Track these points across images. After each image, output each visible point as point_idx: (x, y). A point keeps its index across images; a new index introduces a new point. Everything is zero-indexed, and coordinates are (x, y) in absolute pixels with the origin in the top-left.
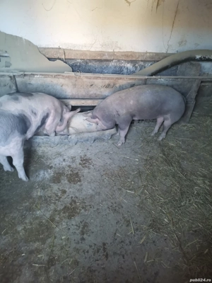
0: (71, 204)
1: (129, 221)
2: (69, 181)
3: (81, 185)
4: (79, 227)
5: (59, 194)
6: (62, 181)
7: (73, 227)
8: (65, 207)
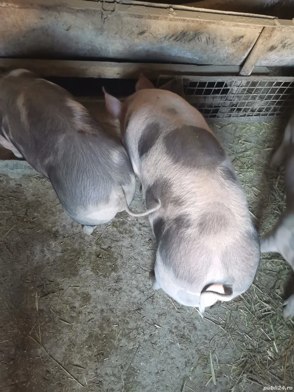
0: (101, 327)
1: (207, 359)
2: (93, 269)
3: (118, 280)
4: (119, 378)
5: (77, 305)
6: (81, 271)
7: (107, 378)
8: (91, 336)
